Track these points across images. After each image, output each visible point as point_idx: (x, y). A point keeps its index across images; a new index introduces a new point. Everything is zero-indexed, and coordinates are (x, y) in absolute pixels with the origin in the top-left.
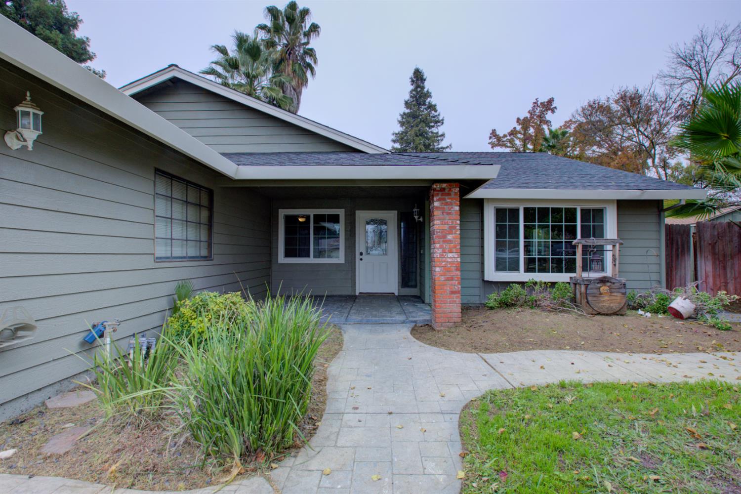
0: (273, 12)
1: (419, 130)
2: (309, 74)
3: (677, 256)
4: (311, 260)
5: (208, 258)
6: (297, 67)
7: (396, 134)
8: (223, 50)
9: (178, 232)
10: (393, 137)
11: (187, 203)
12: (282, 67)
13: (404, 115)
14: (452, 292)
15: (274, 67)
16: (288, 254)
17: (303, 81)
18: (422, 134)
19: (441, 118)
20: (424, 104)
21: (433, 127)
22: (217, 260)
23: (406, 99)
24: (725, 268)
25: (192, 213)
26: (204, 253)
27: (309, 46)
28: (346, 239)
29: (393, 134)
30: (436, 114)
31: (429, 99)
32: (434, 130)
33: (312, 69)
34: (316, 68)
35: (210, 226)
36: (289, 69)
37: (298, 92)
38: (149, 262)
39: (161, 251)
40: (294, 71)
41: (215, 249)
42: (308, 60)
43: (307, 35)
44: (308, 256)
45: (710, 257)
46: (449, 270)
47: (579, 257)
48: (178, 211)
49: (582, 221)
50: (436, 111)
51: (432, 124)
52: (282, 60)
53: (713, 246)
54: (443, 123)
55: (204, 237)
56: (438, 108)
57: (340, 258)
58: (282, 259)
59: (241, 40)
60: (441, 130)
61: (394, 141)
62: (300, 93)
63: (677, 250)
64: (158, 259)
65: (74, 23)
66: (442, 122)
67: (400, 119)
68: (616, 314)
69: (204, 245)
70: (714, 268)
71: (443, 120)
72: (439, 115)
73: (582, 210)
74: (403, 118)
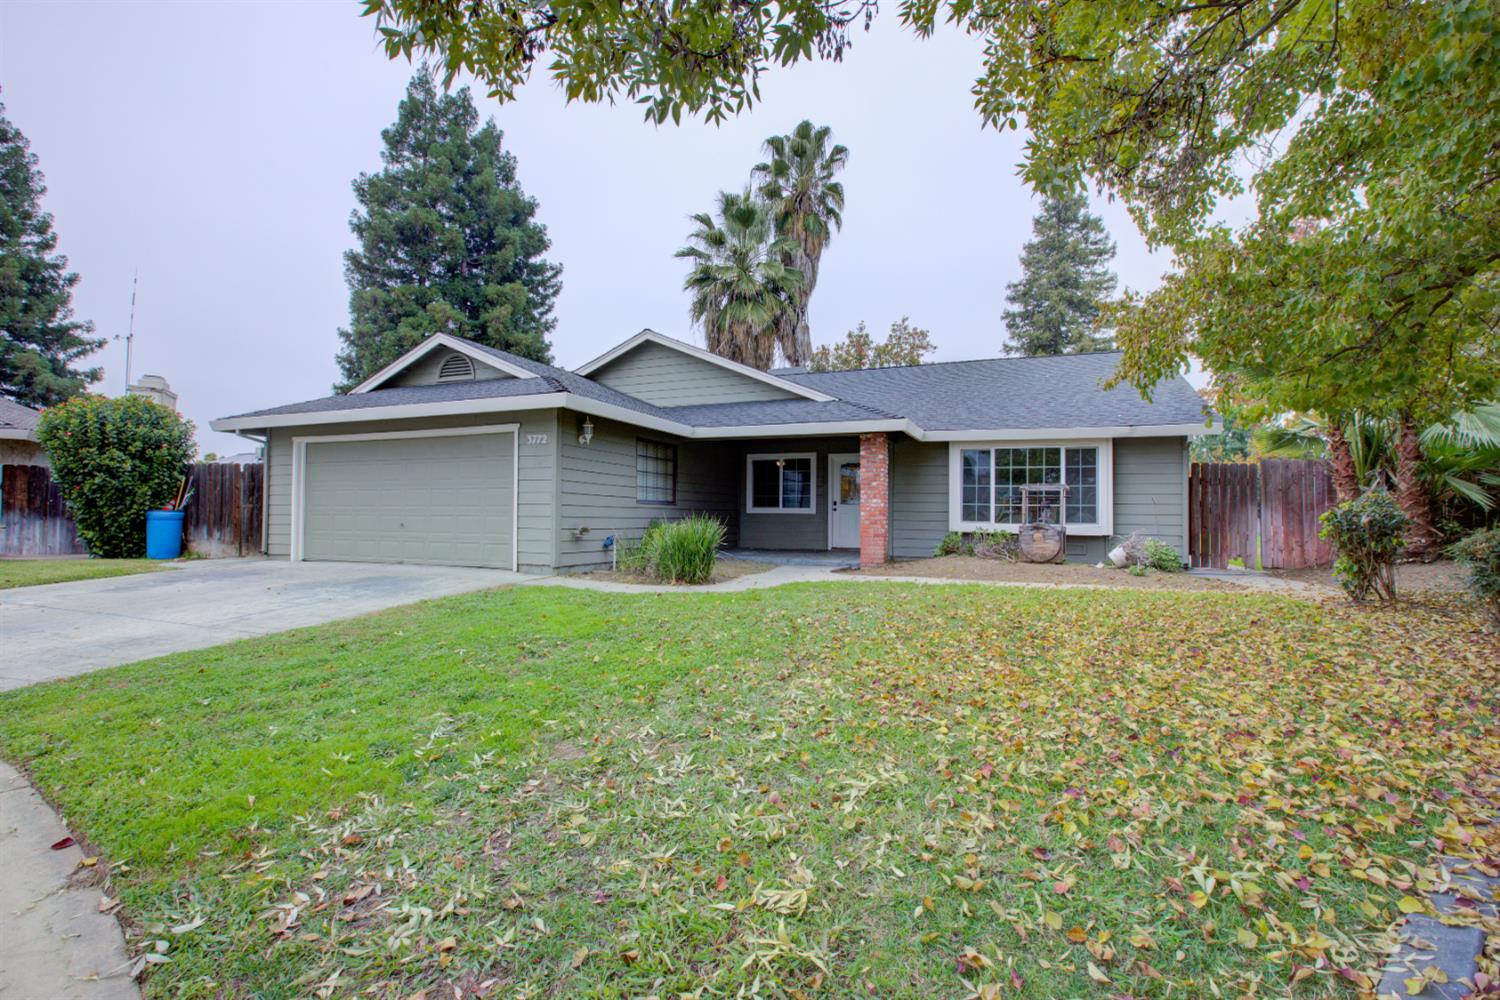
0: (776, 144)
1: (1060, 275)
2: (832, 225)
3: (1233, 506)
4: (780, 510)
5: (673, 503)
6: (811, 220)
7: (1015, 286)
8: (705, 220)
9: (651, 481)
10: (1009, 292)
11: (657, 459)
12: (788, 225)
13: (1030, 248)
14: (876, 535)
15: (776, 226)
16: (757, 504)
17: (823, 236)
18: (1067, 282)
19: (1110, 244)
20: (1075, 220)
21: (1095, 262)
22: (680, 505)
23: (1037, 215)
24: (1301, 522)
25: (661, 467)
26: (670, 499)
27: (833, 180)
28: (818, 487)
29: (1009, 287)
30: (1100, 236)
31: (1082, 211)
32: (1098, 269)
33: (837, 216)
34: (843, 216)
35: (675, 476)
36: (799, 226)
37: (813, 257)
38: (632, 503)
39: (641, 496)
40: (806, 228)
41: (679, 496)
42: (831, 203)
43: (826, 167)
44: (777, 505)
45: (1280, 508)
46: (873, 515)
47: (1025, 505)
48: (651, 466)
49: (1067, 463)
50: (1102, 231)
51: (1092, 258)
52: (787, 215)
53: (1286, 492)
54: (1114, 254)
55: (670, 485)
56: (1104, 224)
57: (812, 510)
58: (750, 509)
59: (729, 203)
60: (1111, 266)
61: (1012, 300)
62: (818, 258)
63: (1233, 497)
64: (638, 502)
65: (530, 209)
66: (1113, 252)
67: (1024, 254)
68: (1049, 561)
69: (670, 492)
70: (1286, 523)
71: (1114, 248)
72: (1107, 237)
73: (1067, 451)
74: (1030, 253)
